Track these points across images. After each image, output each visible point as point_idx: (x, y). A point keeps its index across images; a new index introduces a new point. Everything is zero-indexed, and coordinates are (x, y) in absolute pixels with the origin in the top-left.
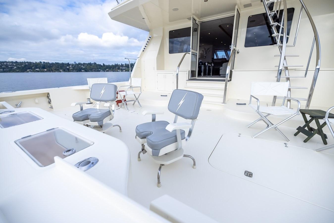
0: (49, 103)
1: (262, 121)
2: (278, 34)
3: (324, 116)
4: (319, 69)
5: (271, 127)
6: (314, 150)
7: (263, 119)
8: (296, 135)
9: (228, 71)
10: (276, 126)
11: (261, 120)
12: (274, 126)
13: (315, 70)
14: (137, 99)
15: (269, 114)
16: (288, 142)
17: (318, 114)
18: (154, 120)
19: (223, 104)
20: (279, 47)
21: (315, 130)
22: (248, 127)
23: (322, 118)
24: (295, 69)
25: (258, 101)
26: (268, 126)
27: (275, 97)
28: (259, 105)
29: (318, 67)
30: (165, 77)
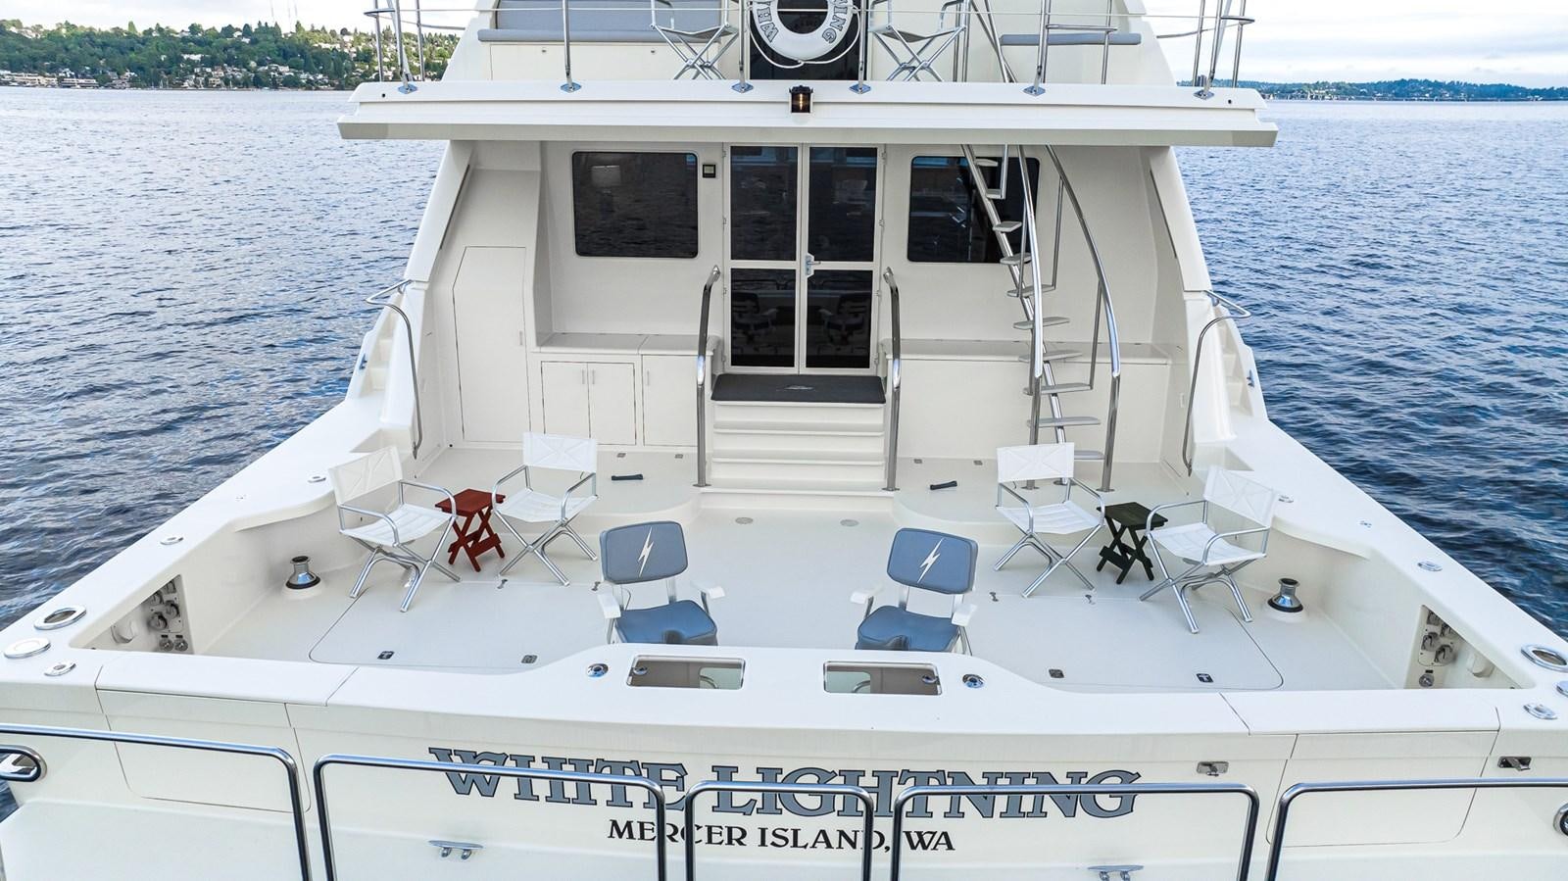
0: (163, 624)
1: (1031, 547)
3: (1144, 522)
4: (1117, 378)
5: (1057, 564)
6: (1139, 599)
8: (1099, 568)
10: (1067, 558)
11: (1027, 544)
12: (1064, 560)
13: (1111, 383)
16: (1091, 590)
19: (891, 493)
21: (1132, 551)
22: (999, 569)
23: (1142, 526)
26: (1051, 560)
30: (588, 378)
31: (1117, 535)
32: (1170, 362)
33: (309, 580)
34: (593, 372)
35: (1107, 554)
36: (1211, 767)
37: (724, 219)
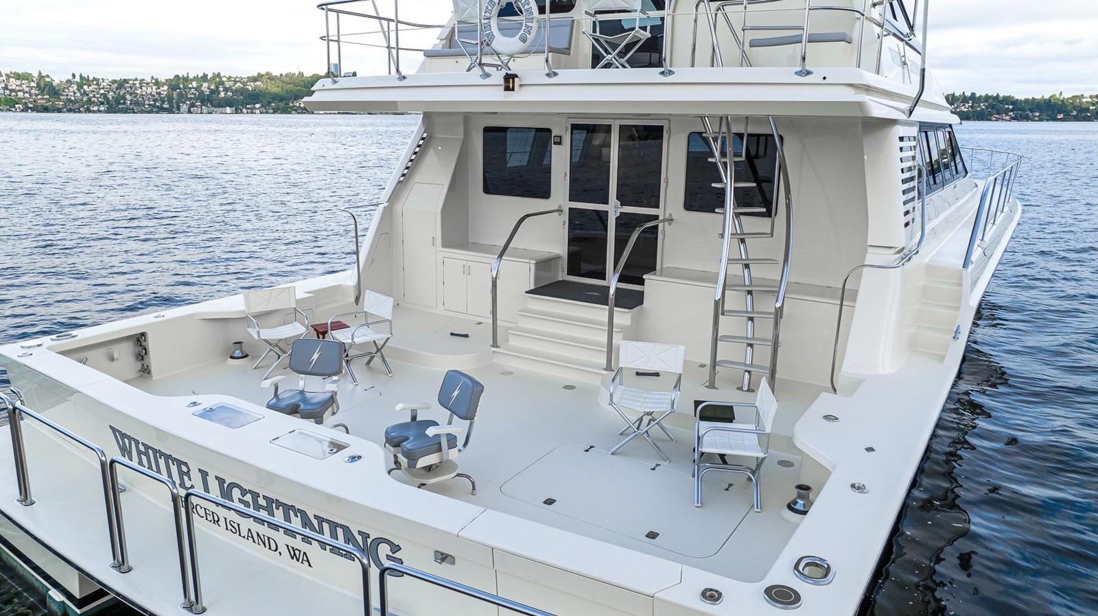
0: (141, 358)
14: (379, 350)
18: (414, 418)
30: (467, 271)
33: (241, 355)
34: (469, 267)
36: (443, 558)
37: (566, 173)
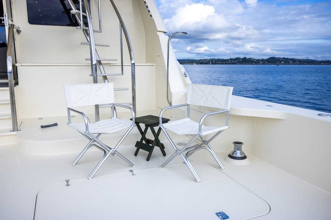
1: (94, 147)
2: (77, 11)
3: (158, 122)
4: (134, 64)
5: (109, 153)
6: (160, 167)
7: (95, 143)
8: (136, 154)
9: (10, 68)
10: (115, 149)
11: (91, 145)
12: (113, 150)
13: (131, 66)
15: (100, 134)
16: (132, 167)
17: (151, 121)
19: (15, 133)
20: (83, 31)
21: (152, 141)
22: (76, 164)
23: (157, 124)
24: (109, 64)
25: (85, 117)
26: (105, 152)
27: (97, 107)
28: (86, 122)
29: (133, 62)
31: (143, 134)
32: (155, 65)
35: (139, 145)
